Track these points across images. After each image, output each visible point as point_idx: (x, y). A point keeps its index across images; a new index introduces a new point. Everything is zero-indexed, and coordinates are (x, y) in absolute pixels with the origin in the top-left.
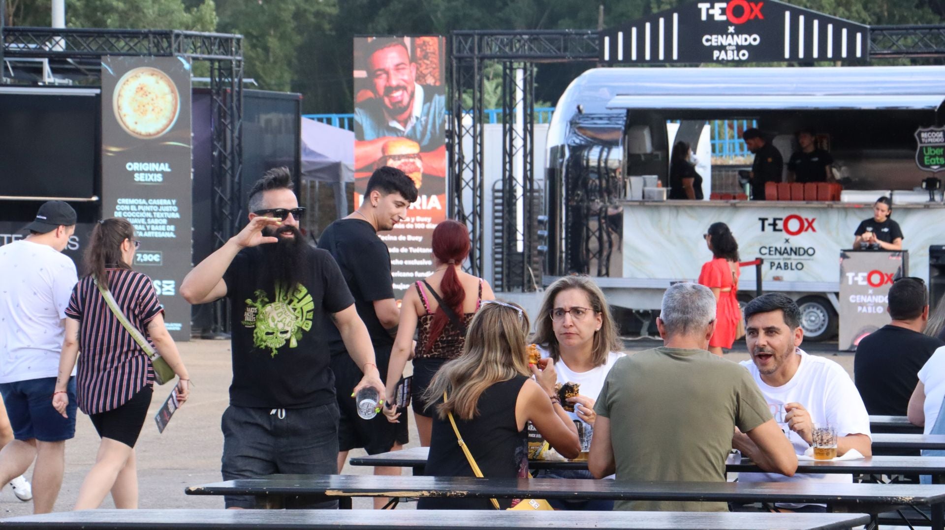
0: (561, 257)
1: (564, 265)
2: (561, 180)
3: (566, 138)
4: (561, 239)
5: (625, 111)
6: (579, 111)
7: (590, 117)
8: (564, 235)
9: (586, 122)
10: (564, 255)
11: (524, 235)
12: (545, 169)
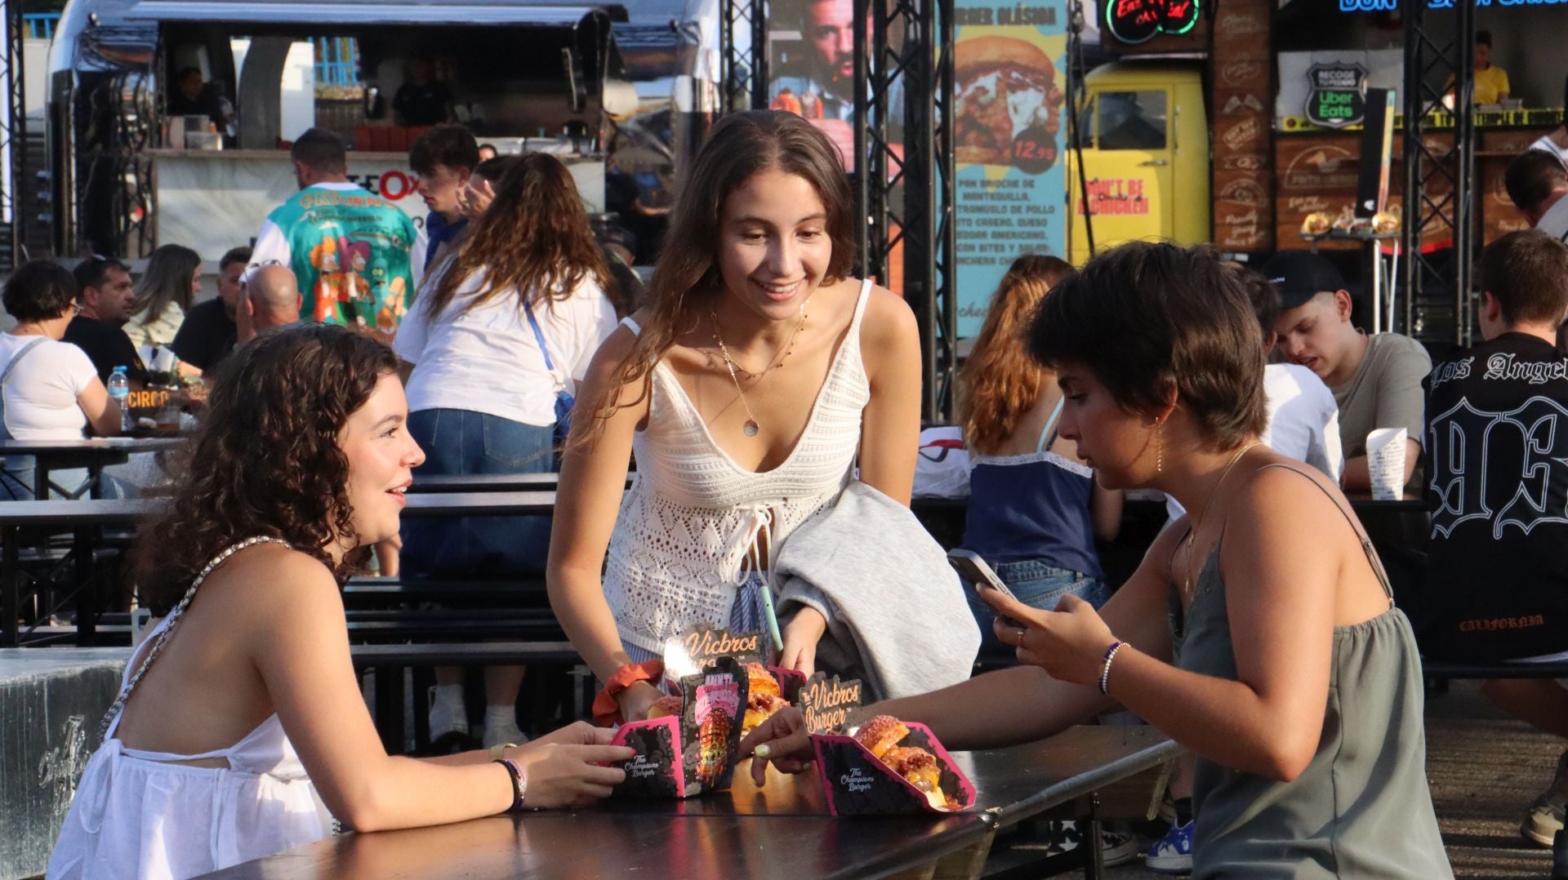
0: (70, 230)
1: (75, 241)
2: (68, 120)
3: (74, 60)
4: (70, 205)
5: (155, 23)
6: (92, 23)
7: (111, 30)
8: (74, 199)
9: (108, 38)
10: (75, 228)
11: (11, 199)
12: (47, 104)
